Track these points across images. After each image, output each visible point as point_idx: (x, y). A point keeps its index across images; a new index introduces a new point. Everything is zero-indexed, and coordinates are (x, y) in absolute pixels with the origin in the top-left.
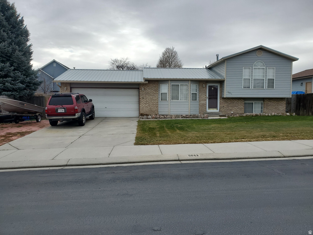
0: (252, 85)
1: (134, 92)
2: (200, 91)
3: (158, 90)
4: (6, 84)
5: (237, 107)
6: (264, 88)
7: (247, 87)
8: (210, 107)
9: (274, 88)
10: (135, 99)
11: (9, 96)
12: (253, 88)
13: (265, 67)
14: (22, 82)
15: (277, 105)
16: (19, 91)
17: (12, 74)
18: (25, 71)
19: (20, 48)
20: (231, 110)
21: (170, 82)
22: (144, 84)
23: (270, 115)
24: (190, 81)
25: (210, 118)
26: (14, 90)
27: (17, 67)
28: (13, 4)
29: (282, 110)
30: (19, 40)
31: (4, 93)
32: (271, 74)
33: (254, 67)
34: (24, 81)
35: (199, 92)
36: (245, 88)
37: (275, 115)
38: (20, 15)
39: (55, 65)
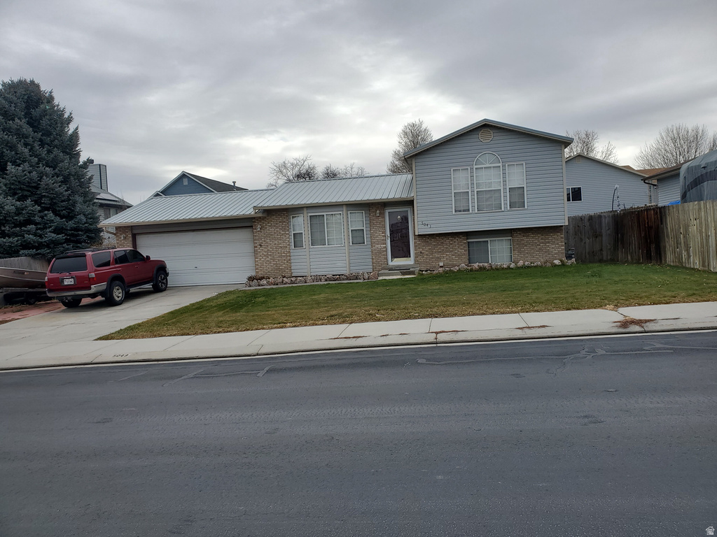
0: (473, 204)
1: (242, 235)
2: (371, 224)
3: (286, 228)
4: (26, 235)
5: (451, 252)
6: (503, 209)
7: (464, 211)
8: (394, 256)
9: (526, 207)
10: (247, 248)
11: (33, 256)
12: (476, 211)
13: (500, 165)
14: (58, 231)
15: (542, 243)
16: (52, 246)
17: (37, 219)
18: (70, 209)
19: (56, 170)
20: (439, 259)
21: (305, 211)
22: (254, 218)
23: (512, 266)
24: (344, 208)
25: (380, 278)
26: (40, 246)
27: (50, 204)
28: (51, 93)
29: (556, 254)
30: (55, 156)
31: (21, 252)
32: (517, 178)
33: (475, 167)
34: (63, 227)
35: (368, 225)
36: (460, 211)
37: (524, 267)
38: (66, 110)
39: (185, 182)
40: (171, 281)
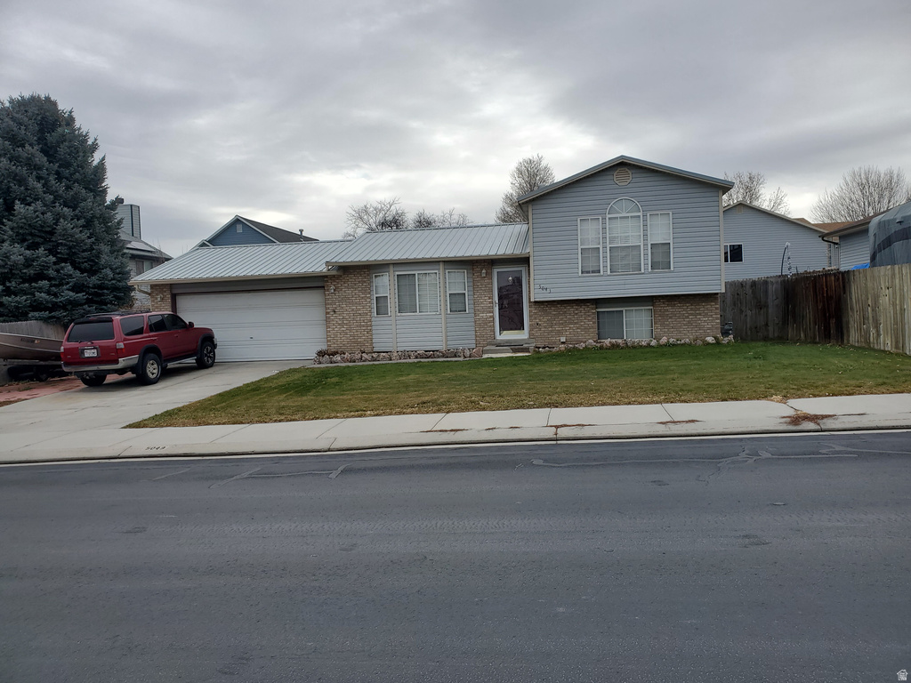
0: (605, 264)
1: (313, 297)
2: (474, 287)
3: (368, 290)
4: (37, 294)
5: (576, 323)
6: (642, 271)
7: (593, 272)
8: (503, 328)
9: (672, 269)
10: (317, 314)
11: (46, 320)
12: (609, 273)
13: (640, 214)
14: (77, 288)
15: (692, 314)
16: (69, 307)
17: (51, 273)
18: (93, 261)
19: (77, 211)
20: (560, 333)
21: (391, 267)
22: (326, 276)
24: (441, 265)
25: (485, 356)
26: (55, 307)
27: (68, 254)
28: (71, 112)
29: (709, 329)
30: (76, 194)
31: (31, 314)
32: (661, 231)
33: (608, 216)
34: (83, 284)
35: (471, 289)
36: (588, 272)
37: (668, 345)
38: (90, 135)
39: (239, 229)
40: (220, 354)
